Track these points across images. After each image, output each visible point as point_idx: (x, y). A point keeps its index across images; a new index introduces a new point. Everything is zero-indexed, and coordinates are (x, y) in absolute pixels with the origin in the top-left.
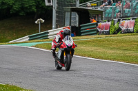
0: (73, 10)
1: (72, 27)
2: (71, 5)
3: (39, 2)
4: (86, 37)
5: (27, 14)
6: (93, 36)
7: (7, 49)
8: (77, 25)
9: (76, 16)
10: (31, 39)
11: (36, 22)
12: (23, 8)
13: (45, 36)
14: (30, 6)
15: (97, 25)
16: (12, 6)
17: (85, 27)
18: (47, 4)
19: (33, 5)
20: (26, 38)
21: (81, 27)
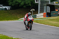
0: (47, 5)
1: (47, 13)
2: (47, 3)
3: (32, 1)
4: (53, 17)
5: (27, 7)
6: (57, 17)
7: (18, 22)
8: (49, 12)
9: (49, 8)
11: (31, 10)
12: (25, 4)
13: (35, 17)
14: (28, 3)
15: (58, 12)
16: (20, 3)
17: (53, 13)
18: (36, 2)
19: (30, 3)
21: (51, 13)
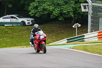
3: (76, 8)
5: (66, 19)
10: (69, 41)
11: (73, 26)
13: (82, 39)
18: (83, 10)
19: (71, 11)
20: (65, 41)
